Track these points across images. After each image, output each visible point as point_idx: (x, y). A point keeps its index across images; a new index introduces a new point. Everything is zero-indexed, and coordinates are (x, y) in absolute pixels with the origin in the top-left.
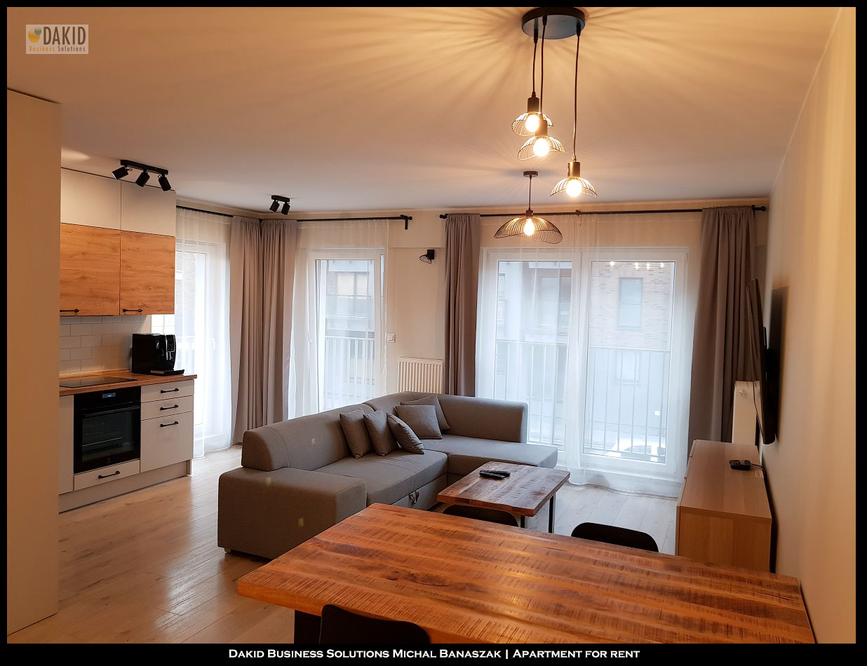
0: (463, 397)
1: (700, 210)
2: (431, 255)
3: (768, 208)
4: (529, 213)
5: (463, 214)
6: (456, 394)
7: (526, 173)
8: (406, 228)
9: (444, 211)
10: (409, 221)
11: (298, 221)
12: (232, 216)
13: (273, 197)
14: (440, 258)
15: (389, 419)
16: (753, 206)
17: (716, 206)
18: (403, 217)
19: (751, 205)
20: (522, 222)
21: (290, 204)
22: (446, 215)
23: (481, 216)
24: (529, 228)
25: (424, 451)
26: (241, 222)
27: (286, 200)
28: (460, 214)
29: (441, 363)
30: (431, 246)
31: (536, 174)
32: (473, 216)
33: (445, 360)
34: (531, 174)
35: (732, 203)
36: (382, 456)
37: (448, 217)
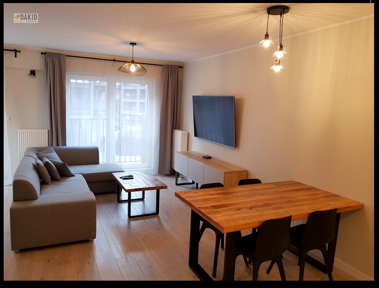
0: (61, 147)
1: (162, 65)
2: (33, 73)
4: (133, 62)
6: (57, 146)
7: (131, 44)
8: (16, 57)
10: (18, 53)
15: (53, 162)
16: (179, 66)
18: (15, 51)
20: (129, 66)
22: (45, 52)
23: (66, 56)
24: (133, 68)
28: (54, 53)
29: (46, 131)
30: (33, 69)
31: (135, 44)
32: (62, 55)
33: (49, 129)
34: (133, 44)
35: (172, 64)
36: (59, 181)
37: (46, 54)
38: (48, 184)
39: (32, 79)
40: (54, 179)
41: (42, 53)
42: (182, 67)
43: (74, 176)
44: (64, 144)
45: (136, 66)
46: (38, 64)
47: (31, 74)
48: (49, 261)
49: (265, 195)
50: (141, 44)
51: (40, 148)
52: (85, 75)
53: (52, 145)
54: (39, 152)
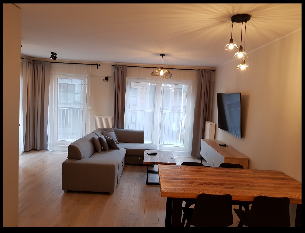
0: (120, 129)
1: (197, 70)
2: (107, 79)
3: (215, 71)
4: (162, 68)
5: (120, 65)
6: (118, 128)
8: (97, 69)
9: (113, 64)
10: (98, 66)
11: (51, 62)
12: (24, 58)
13: (52, 53)
14: (111, 80)
16: (212, 70)
17: (201, 69)
18: (97, 65)
19: (211, 69)
21: (57, 56)
22: (114, 65)
23: (127, 66)
24: (162, 73)
25: (120, 148)
26: (27, 61)
27: (56, 54)
28: (119, 65)
29: (112, 117)
30: (107, 76)
31: (164, 55)
32: (124, 66)
33: (113, 116)
34: (162, 55)
35: (206, 68)
36: (107, 151)
37: (115, 66)
38: (98, 152)
39: (105, 83)
40: (104, 150)
41: (112, 65)
42: (214, 71)
43: (120, 149)
44: (123, 127)
45: (164, 71)
46: (109, 73)
47: (106, 79)
48: (78, 201)
49: (231, 177)
50: (168, 55)
51: (106, 128)
52: (138, 79)
53: (115, 128)
54: (104, 131)
